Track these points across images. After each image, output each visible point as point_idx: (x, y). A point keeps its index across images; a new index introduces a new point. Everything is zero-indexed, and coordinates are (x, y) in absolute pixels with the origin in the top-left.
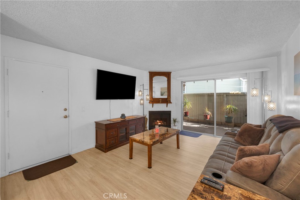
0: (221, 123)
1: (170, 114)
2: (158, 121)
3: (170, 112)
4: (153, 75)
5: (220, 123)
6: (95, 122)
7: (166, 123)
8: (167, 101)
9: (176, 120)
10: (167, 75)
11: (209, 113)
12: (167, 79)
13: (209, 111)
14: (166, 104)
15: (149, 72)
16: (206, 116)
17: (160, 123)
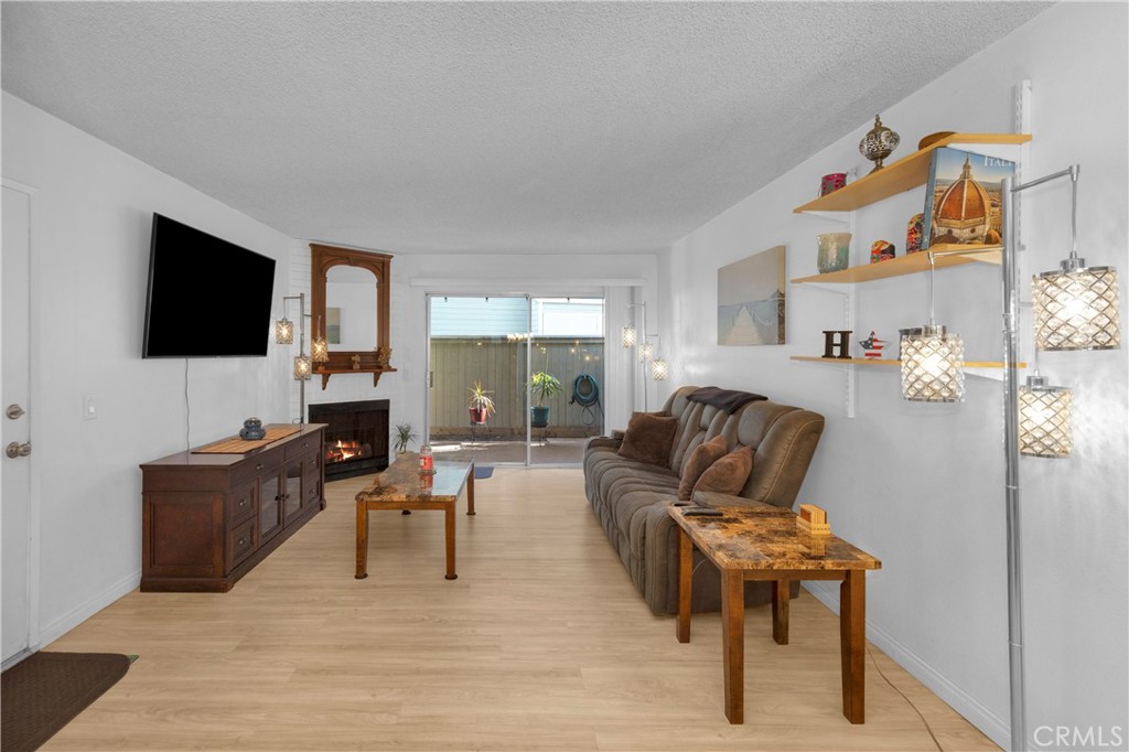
0: (512, 430)
1: (386, 412)
2: (340, 445)
3: (387, 402)
4: (324, 258)
5: (509, 433)
6: (141, 466)
7: (373, 447)
8: (375, 363)
9: (407, 432)
10: (379, 265)
11: (487, 401)
12: (376, 280)
13: (486, 395)
14: (370, 376)
15: (312, 245)
16: (477, 415)
17: (348, 450)
